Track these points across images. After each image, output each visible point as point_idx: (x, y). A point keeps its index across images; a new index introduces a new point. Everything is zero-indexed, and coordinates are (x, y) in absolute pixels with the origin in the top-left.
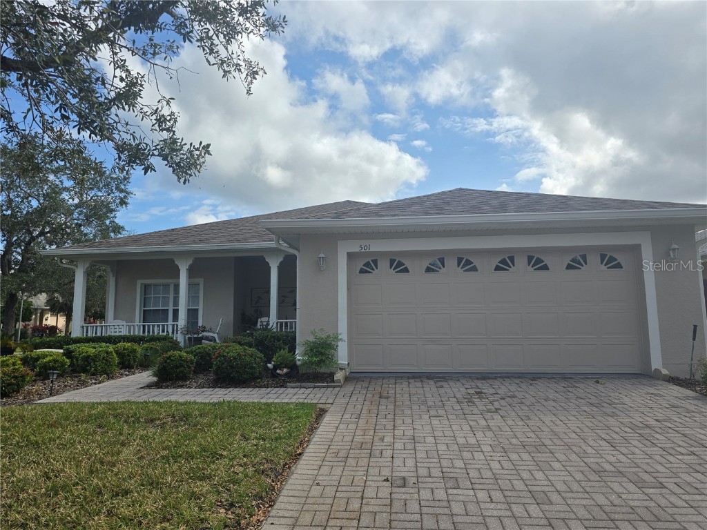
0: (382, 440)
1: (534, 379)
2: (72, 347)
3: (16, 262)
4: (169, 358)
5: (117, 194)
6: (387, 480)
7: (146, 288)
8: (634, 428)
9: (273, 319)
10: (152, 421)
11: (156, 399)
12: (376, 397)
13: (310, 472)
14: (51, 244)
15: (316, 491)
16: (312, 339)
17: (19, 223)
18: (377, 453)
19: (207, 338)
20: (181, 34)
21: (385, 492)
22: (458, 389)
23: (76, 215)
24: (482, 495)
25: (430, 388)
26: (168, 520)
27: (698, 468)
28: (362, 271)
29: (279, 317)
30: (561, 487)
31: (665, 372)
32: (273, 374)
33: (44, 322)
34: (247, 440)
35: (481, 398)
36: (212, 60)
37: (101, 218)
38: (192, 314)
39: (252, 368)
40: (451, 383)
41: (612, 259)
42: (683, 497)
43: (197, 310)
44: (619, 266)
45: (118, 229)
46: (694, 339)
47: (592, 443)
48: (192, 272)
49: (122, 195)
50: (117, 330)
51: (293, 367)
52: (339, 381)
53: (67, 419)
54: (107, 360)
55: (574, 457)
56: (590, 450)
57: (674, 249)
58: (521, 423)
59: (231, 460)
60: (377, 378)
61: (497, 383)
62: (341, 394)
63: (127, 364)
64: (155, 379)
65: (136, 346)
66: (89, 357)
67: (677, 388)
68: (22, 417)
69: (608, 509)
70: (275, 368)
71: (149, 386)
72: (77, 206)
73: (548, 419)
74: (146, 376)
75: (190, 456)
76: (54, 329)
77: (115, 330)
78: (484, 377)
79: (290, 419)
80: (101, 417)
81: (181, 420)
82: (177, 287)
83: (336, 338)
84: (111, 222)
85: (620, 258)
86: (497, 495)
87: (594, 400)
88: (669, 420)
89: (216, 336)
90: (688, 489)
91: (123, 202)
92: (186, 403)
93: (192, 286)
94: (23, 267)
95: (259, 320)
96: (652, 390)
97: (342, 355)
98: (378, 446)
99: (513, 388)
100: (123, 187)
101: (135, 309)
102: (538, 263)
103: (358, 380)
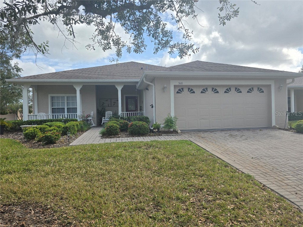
6: (252, 158)
9: (120, 112)
12: (201, 138)
28: (178, 92)
32: (153, 131)
35: (236, 136)
41: (261, 89)
44: (263, 92)
46: (286, 116)
50: (42, 117)
52: (180, 133)
57: (281, 87)
71: (104, 138)
77: (41, 117)
85: (264, 89)
95: (106, 112)
101: (48, 108)
102: (238, 90)
103: (184, 133)
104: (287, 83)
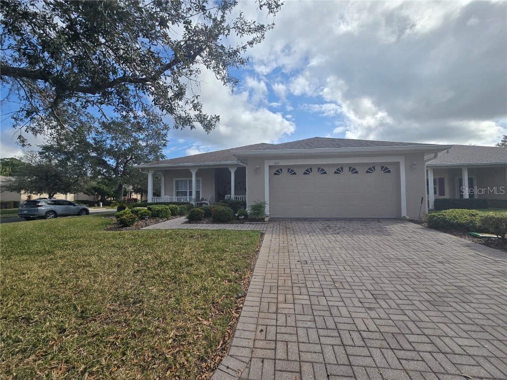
0: (292, 245)
1: (350, 220)
2: (151, 206)
3: (121, 171)
4: (193, 211)
5: (162, 141)
6: (299, 261)
7: (177, 181)
8: (399, 241)
9: (233, 196)
10: (192, 237)
11: (192, 228)
12: (284, 228)
13: (265, 258)
14: (135, 164)
15: (269, 266)
16: (254, 204)
17: (121, 154)
18: (292, 251)
19: (205, 203)
20: (206, 65)
21: (299, 266)
22: (319, 225)
23: (145, 151)
24: (341, 268)
25: (306, 225)
26: (212, 276)
27: (432, 257)
28: (275, 174)
29: (235, 194)
30: (374, 264)
31: (408, 217)
32: (238, 218)
33: (132, 197)
34: (235, 245)
35: (330, 229)
36: (219, 77)
37: (156, 152)
38: (198, 193)
39: (229, 215)
40: (315, 222)
41: (386, 168)
42: (428, 268)
43: (199, 191)
44: (389, 172)
45: (163, 157)
46: (422, 203)
47: (383, 247)
48: (197, 175)
49: (164, 142)
50: (167, 200)
51: (246, 215)
52: (267, 221)
53: (157, 235)
54: (166, 212)
55: (376, 252)
56: (383, 250)
57: (415, 164)
58: (350, 238)
59: (231, 253)
60: (283, 220)
61: (335, 222)
62: (269, 227)
63: (174, 214)
64: (188, 220)
65: (177, 206)
66: (159, 210)
67: (413, 224)
68: (138, 235)
69: (397, 273)
70: (239, 216)
71: (186, 223)
72: (145, 147)
73: (361, 237)
74: (183, 219)
75: (214, 251)
76: (136, 200)
78: (329, 220)
79: (250, 236)
80: (171, 235)
81: (204, 236)
82: (191, 181)
83: (265, 203)
84: (160, 154)
85: (390, 168)
86: (347, 268)
87: (379, 229)
88: (414, 237)
89: (208, 202)
90: (429, 265)
91: (165, 145)
92: (204, 230)
93: (198, 181)
94: (124, 173)
95: (227, 196)
96: (403, 225)
97: (267, 211)
98: (291, 248)
99: (343, 224)
100: (164, 138)
101: (173, 191)
102: (353, 170)
103: (274, 221)
104: (425, 159)
